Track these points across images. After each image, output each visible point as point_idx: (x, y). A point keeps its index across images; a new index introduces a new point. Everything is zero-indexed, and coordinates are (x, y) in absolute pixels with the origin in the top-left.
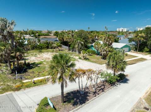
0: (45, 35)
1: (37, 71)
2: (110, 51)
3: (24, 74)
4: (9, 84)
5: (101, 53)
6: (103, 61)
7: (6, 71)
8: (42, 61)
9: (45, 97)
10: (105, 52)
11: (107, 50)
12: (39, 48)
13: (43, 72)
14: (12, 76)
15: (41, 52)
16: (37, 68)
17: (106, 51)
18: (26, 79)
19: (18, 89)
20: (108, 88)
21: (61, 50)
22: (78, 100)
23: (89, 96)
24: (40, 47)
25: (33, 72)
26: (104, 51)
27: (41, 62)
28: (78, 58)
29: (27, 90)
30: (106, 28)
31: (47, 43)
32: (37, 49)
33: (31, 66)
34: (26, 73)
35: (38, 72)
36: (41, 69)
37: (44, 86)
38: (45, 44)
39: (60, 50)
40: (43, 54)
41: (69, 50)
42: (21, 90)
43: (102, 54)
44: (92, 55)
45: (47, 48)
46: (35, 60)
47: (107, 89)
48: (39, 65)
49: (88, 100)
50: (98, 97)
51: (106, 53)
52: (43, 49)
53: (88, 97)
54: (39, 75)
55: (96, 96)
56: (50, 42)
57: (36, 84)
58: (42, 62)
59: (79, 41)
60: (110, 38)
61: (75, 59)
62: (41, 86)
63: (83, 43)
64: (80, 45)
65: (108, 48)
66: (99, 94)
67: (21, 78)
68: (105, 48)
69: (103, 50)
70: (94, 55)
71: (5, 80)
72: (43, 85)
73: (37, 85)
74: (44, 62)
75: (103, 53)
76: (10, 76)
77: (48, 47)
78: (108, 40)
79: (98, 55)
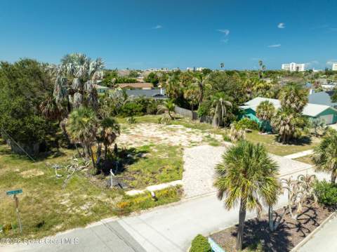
0: (127, 82)
1: (146, 170)
2: (298, 125)
3: (121, 176)
4: (99, 197)
5: (277, 129)
6: (282, 147)
7: (83, 168)
8: (146, 144)
9: (199, 235)
10: (287, 127)
11: (293, 123)
12: (126, 112)
13: (161, 171)
14: (99, 179)
15: (133, 121)
16: (142, 161)
17: (289, 124)
18: (132, 188)
19: (125, 211)
20: (324, 216)
21: (177, 118)
22: (271, 245)
23: (290, 235)
24: (129, 111)
25: (138, 171)
26: (284, 125)
27: (145, 147)
28: (222, 139)
29: (146, 215)
30: (261, 64)
31: (144, 101)
32: (121, 115)
33: (128, 156)
34: (126, 173)
35: (148, 170)
36: (154, 165)
37: (176, 205)
38: (139, 104)
39: (173, 119)
40: (138, 126)
41: (194, 118)
42: (132, 214)
43: (279, 130)
44: (251, 132)
45: (142, 113)
46: (130, 142)
47: (324, 218)
48: (144, 155)
49: (293, 246)
50: (311, 237)
51: (290, 129)
52: (135, 114)
53: (290, 238)
54: (154, 178)
55: (304, 236)
56: (148, 100)
57: (159, 201)
58: (147, 147)
59: (221, 99)
60: (299, 94)
61: (216, 141)
62: (169, 205)
63: (229, 103)
64: (223, 108)
65: (295, 117)
66: (309, 232)
67: (119, 185)
68: (288, 118)
69: (282, 122)
70: (256, 131)
71: (89, 189)
72: (174, 203)
73: (162, 204)
74: (151, 148)
75: (282, 129)
76: (94, 179)
77: (144, 111)
78: (296, 99)
79: (264, 132)
